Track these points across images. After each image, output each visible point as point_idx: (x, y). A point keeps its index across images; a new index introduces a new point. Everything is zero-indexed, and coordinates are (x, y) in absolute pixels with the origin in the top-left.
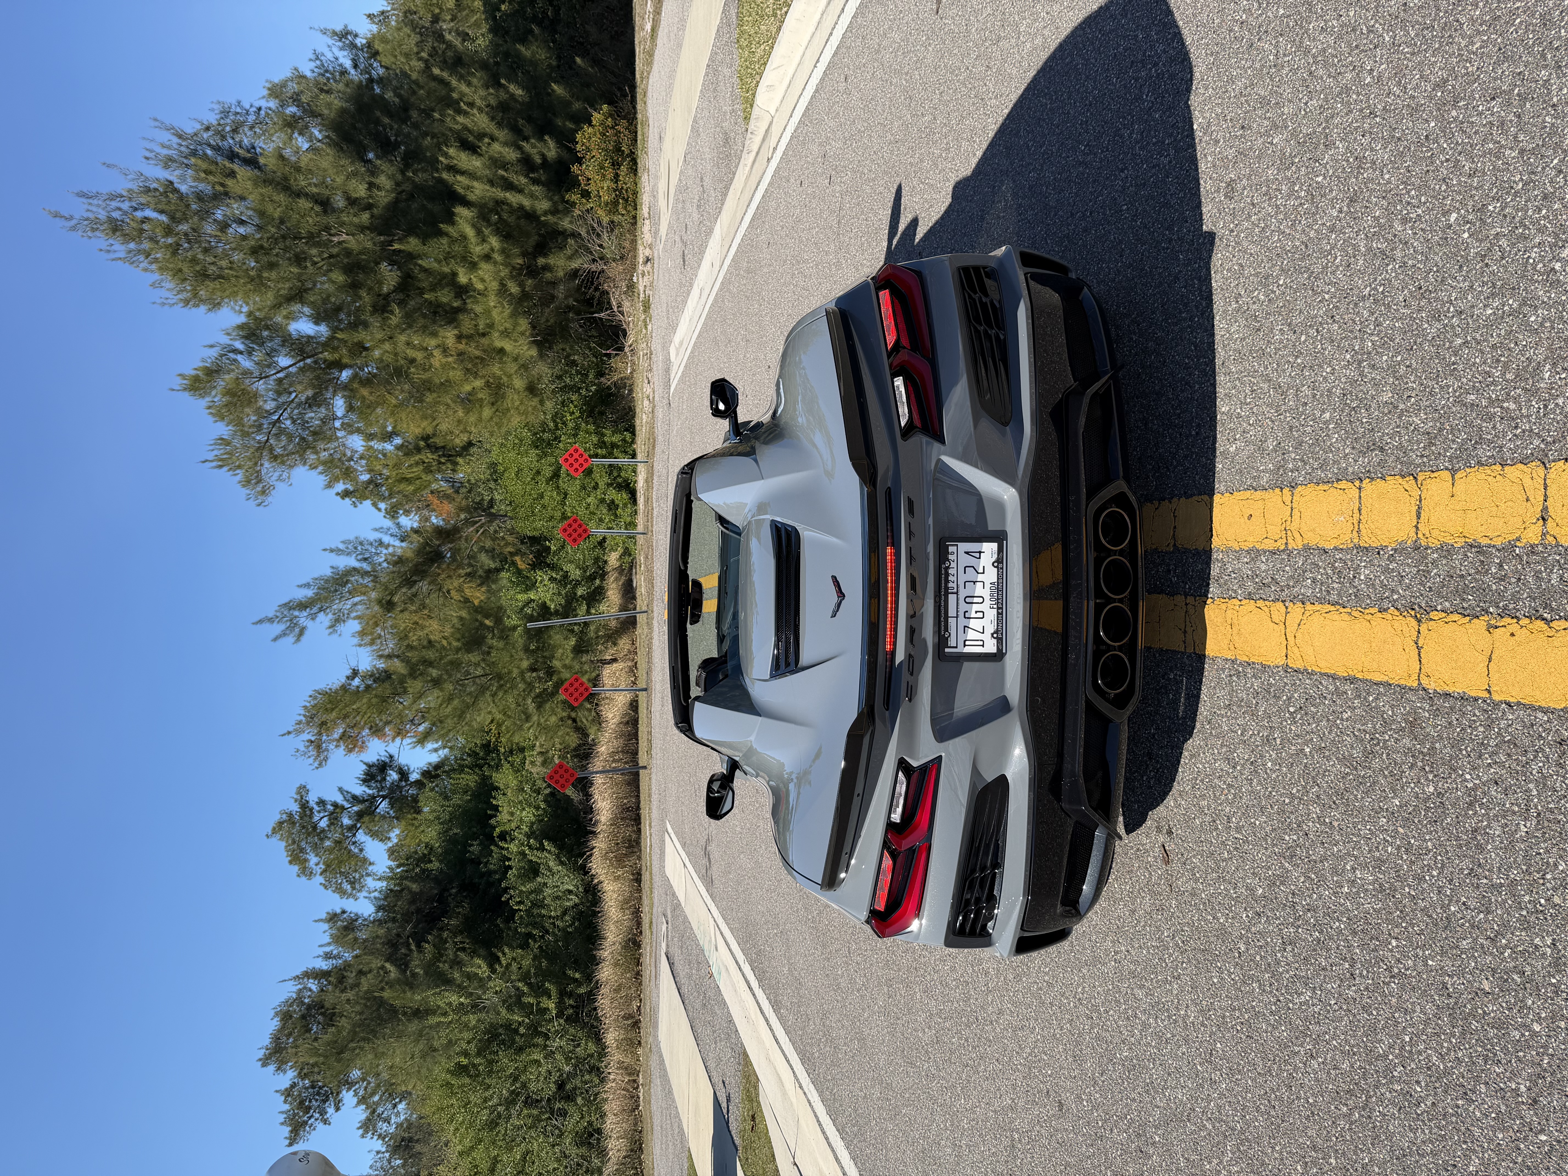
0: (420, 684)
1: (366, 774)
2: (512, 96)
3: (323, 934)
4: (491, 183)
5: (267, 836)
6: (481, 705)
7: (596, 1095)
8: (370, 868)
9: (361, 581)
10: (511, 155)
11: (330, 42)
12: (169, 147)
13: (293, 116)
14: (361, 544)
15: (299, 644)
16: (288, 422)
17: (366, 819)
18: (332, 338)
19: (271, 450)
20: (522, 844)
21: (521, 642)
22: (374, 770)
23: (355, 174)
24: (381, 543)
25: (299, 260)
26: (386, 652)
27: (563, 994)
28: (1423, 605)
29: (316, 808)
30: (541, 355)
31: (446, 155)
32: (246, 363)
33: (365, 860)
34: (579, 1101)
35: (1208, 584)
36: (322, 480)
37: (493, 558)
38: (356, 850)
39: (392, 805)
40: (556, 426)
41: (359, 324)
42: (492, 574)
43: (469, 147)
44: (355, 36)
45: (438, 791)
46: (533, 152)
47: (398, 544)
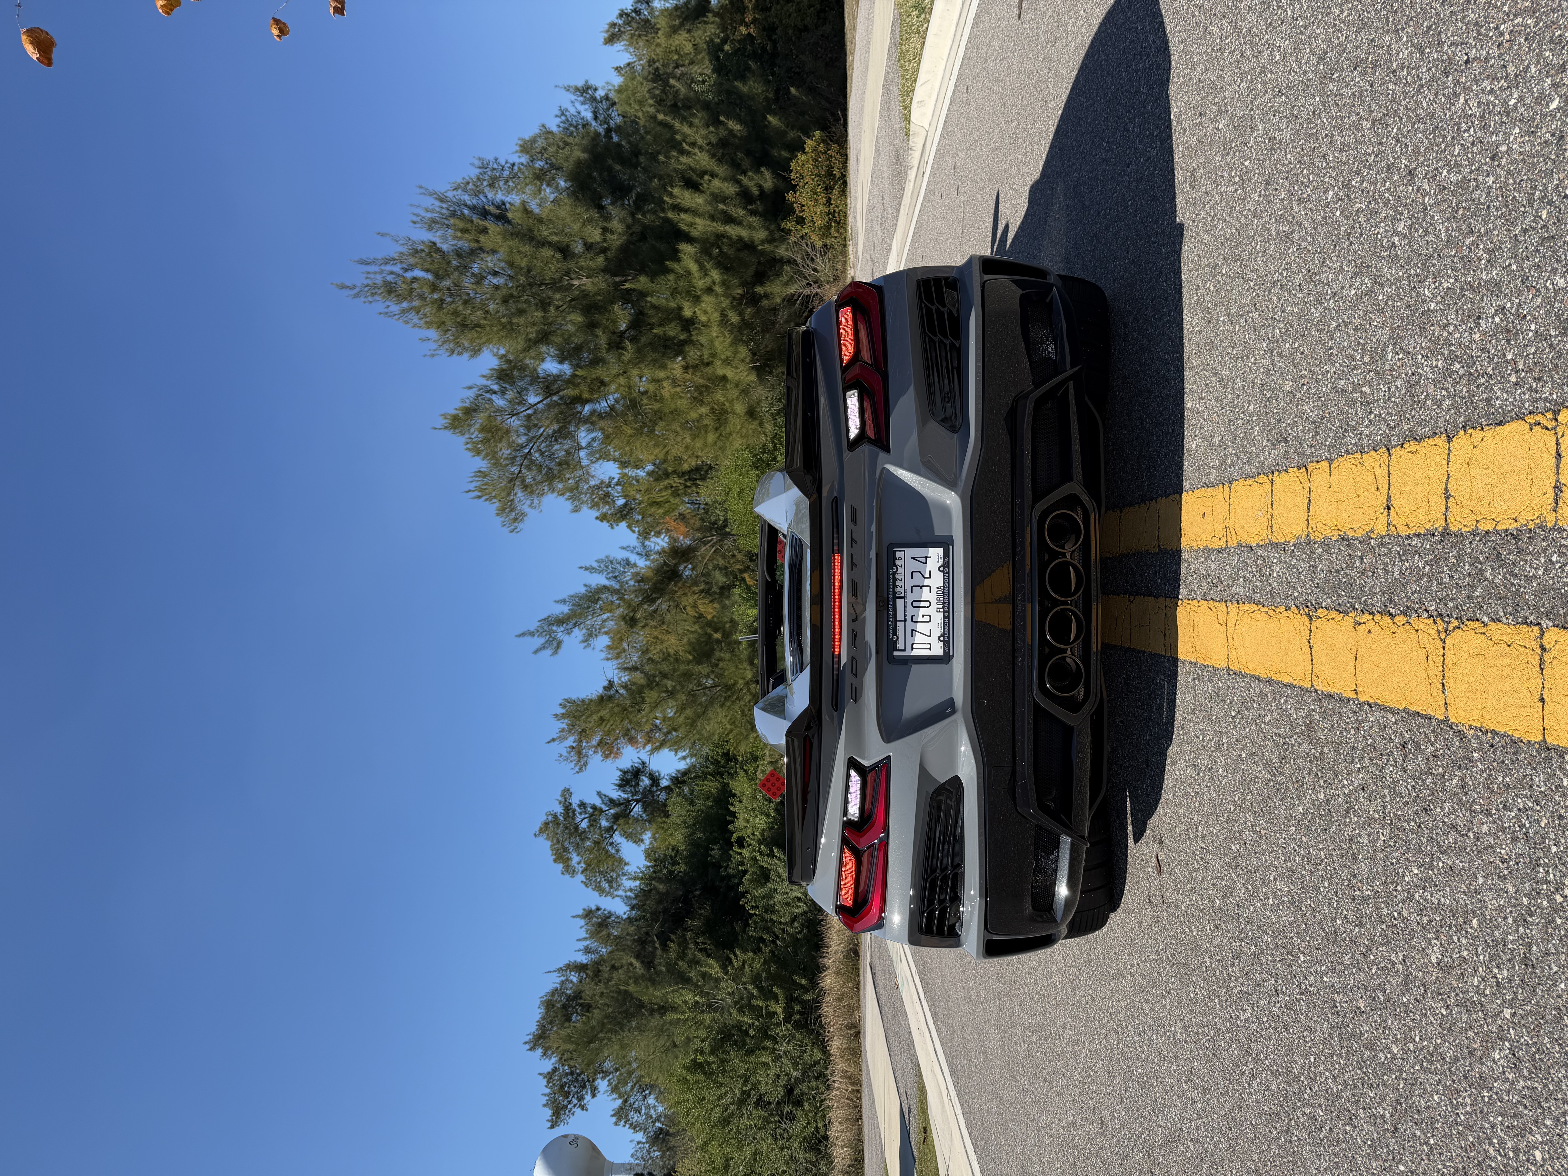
0: (656, 695)
1: (622, 780)
2: (731, 131)
3: (579, 930)
4: (712, 218)
5: (535, 835)
6: (710, 713)
7: (822, 1101)
8: (626, 868)
9: (610, 598)
10: (730, 189)
11: (573, 97)
12: (433, 211)
13: (541, 169)
14: (612, 562)
15: (556, 656)
16: (537, 455)
17: (621, 821)
18: (574, 376)
19: (523, 481)
20: (754, 850)
21: (745, 654)
22: (629, 776)
23: (590, 220)
24: (628, 563)
25: (544, 305)
26: (629, 666)
27: (790, 1000)
28: (1314, 602)
29: (578, 809)
30: (761, 380)
31: (671, 195)
32: (499, 402)
33: (621, 860)
34: (806, 1106)
35: (1179, 586)
36: (568, 505)
37: (726, 575)
38: (613, 851)
39: (644, 809)
40: (775, 446)
41: (596, 362)
42: (725, 590)
43: (692, 185)
44: (596, 89)
45: (684, 796)
46: (751, 184)
47: (642, 563)
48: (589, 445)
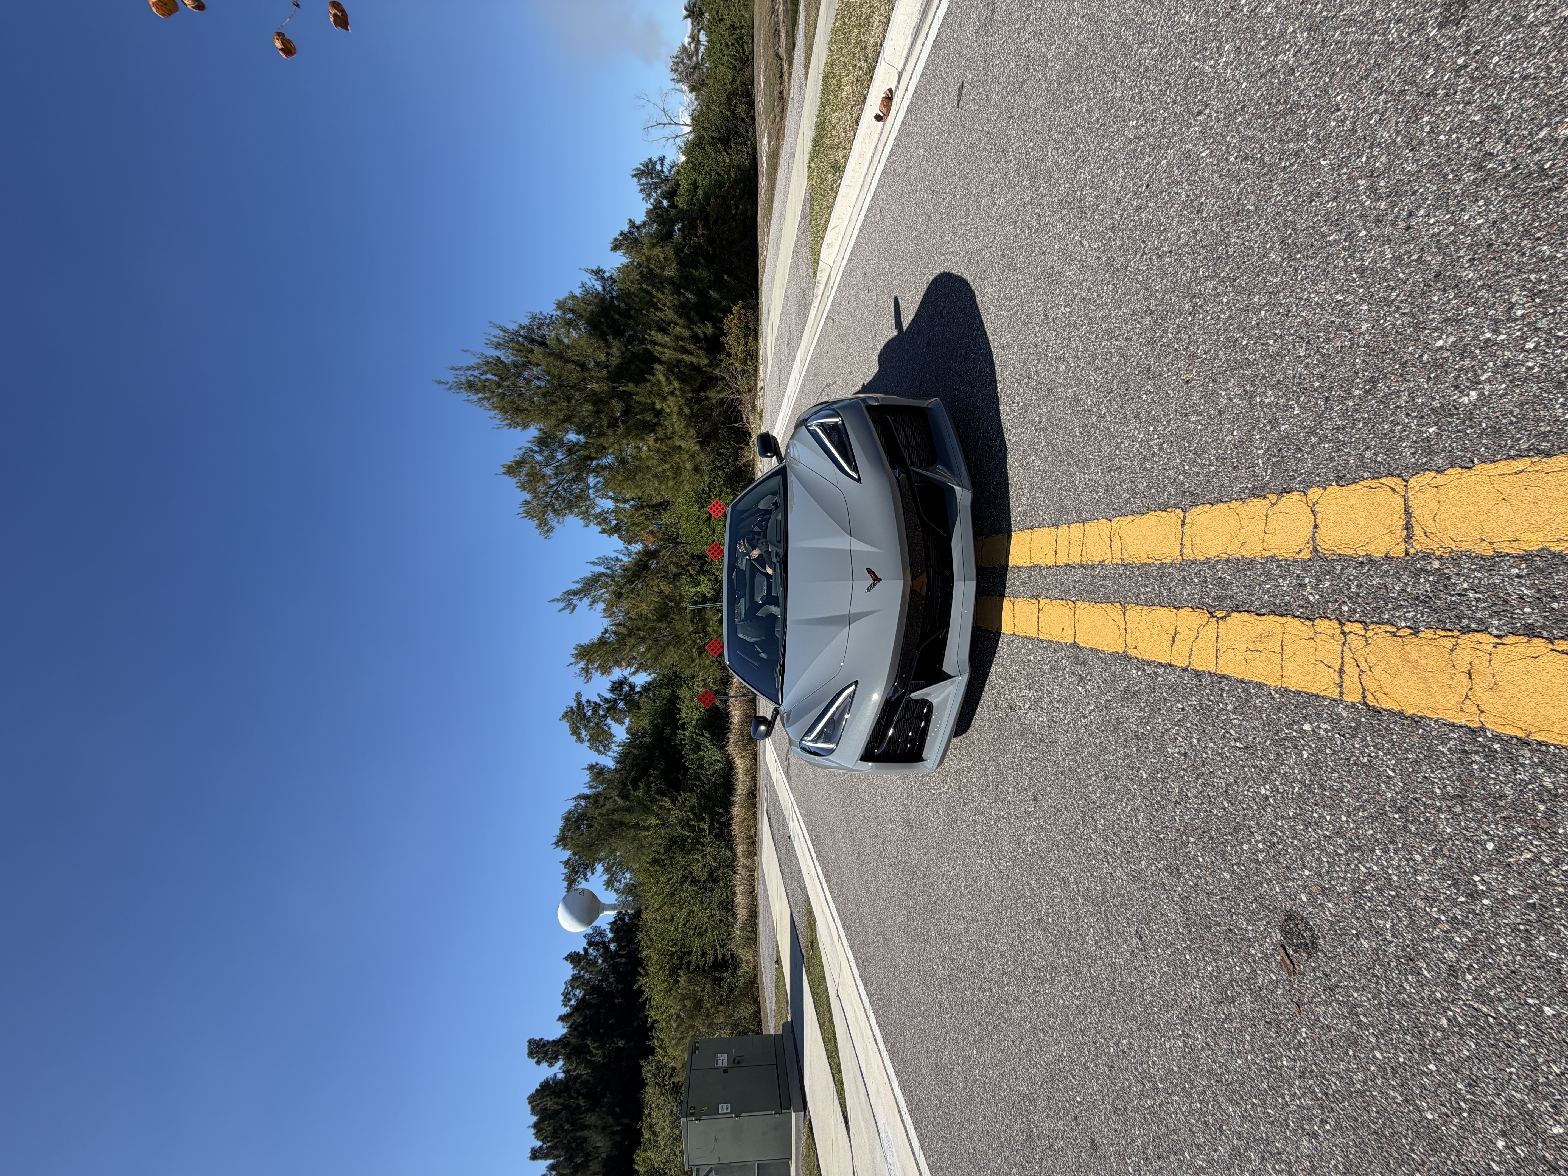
0: (634, 640)
1: (612, 687)
2: (688, 299)
3: (586, 777)
4: (675, 350)
5: (560, 719)
6: (667, 651)
7: (731, 881)
8: (614, 739)
9: (606, 580)
10: (687, 333)
11: (590, 276)
12: (499, 338)
13: (570, 319)
14: (607, 559)
15: (573, 614)
16: (562, 491)
17: (612, 711)
18: (586, 443)
19: (553, 506)
20: (692, 732)
21: (689, 616)
22: (616, 685)
23: (599, 348)
24: (617, 559)
25: (569, 399)
26: (617, 622)
27: (712, 820)
29: (586, 705)
30: (702, 449)
31: (650, 335)
32: (539, 457)
33: (611, 735)
34: (721, 884)
36: (582, 523)
37: (677, 567)
38: (607, 729)
39: (626, 704)
40: (710, 490)
41: (601, 434)
42: (677, 576)
43: (664, 330)
44: (604, 272)
45: (650, 698)
46: (699, 331)
47: (626, 559)
48: (595, 486)
